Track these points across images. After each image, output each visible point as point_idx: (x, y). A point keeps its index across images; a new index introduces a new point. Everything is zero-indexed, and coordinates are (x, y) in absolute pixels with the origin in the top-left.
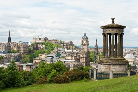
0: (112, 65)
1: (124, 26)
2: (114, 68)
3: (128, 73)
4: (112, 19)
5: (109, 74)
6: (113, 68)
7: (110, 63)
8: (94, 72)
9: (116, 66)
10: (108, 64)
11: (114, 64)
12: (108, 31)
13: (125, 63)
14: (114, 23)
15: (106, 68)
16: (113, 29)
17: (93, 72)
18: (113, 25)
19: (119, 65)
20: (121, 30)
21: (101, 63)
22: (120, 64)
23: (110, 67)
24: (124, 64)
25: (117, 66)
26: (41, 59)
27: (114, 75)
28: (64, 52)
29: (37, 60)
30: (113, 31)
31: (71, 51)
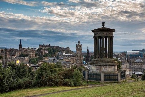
0: (102, 66)
2: (105, 69)
4: (102, 23)
5: (100, 75)
9: (107, 67)
10: (99, 65)
12: (99, 34)
14: (104, 26)
15: (97, 68)
16: (103, 32)
17: (85, 72)
18: (103, 28)
20: (111, 33)
21: (92, 64)
22: (110, 65)
23: (101, 68)
24: (114, 65)
25: (108, 67)
26: (44, 61)
27: (105, 75)
28: (63, 56)
29: (41, 61)
30: (103, 33)
31: (68, 55)
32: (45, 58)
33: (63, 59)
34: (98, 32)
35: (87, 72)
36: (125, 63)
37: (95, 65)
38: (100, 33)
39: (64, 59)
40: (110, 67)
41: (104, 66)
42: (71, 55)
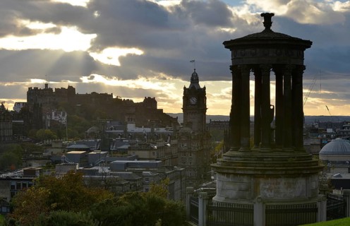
0: (262, 176)
2: (270, 189)
3: (319, 204)
4: (262, 15)
5: (253, 210)
6: (267, 187)
7: (255, 170)
8: (200, 201)
9: (279, 180)
10: (248, 175)
11: (270, 173)
12: (250, 57)
13: (307, 169)
14: (271, 28)
15: (243, 187)
16: (266, 51)
17: (198, 201)
18: (266, 36)
19: (288, 176)
20: (295, 52)
21: (226, 171)
22: (290, 172)
23: (257, 185)
24: (305, 172)
25: (283, 181)
26: (49, 158)
27: (269, 212)
28: (126, 135)
29: (36, 159)
30: (266, 55)
31: (148, 130)
32: (50, 146)
33: (126, 147)
35: (206, 203)
37: (235, 175)
39: (130, 149)
40: (291, 180)
41: (269, 176)
42: (163, 134)
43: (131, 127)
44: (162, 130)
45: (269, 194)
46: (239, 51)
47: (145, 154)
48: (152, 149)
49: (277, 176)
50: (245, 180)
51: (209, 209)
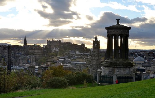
0: (116, 67)
1: (129, 27)
2: (118, 71)
3: (133, 76)
4: (117, 20)
5: (113, 77)
7: (114, 65)
9: (121, 69)
14: (119, 24)
15: (110, 70)
16: (118, 30)
17: (97, 74)
18: (118, 26)
19: (124, 67)
20: (126, 31)
21: (105, 66)
23: (114, 70)
24: (129, 66)
25: (122, 69)
26: (53, 61)
27: (118, 78)
28: (76, 55)
29: (49, 61)
30: (118, 32)
31: (82, 53)
32: (53, 57)
33: (76, 58)
34: (112, 30)
35: (99, 75)
36: (152, 64)
37: (108, 67)
38: (114, 31)
40: (125, 69)
41: (118, 67)
43: (77, 52)
44: (87, 53)
45: (118, 73)
46: (109, 30)
47: (81, 60)
48: (84, 59)
49: (121, 68)
50: (111, 68)
51: (100, 77)
